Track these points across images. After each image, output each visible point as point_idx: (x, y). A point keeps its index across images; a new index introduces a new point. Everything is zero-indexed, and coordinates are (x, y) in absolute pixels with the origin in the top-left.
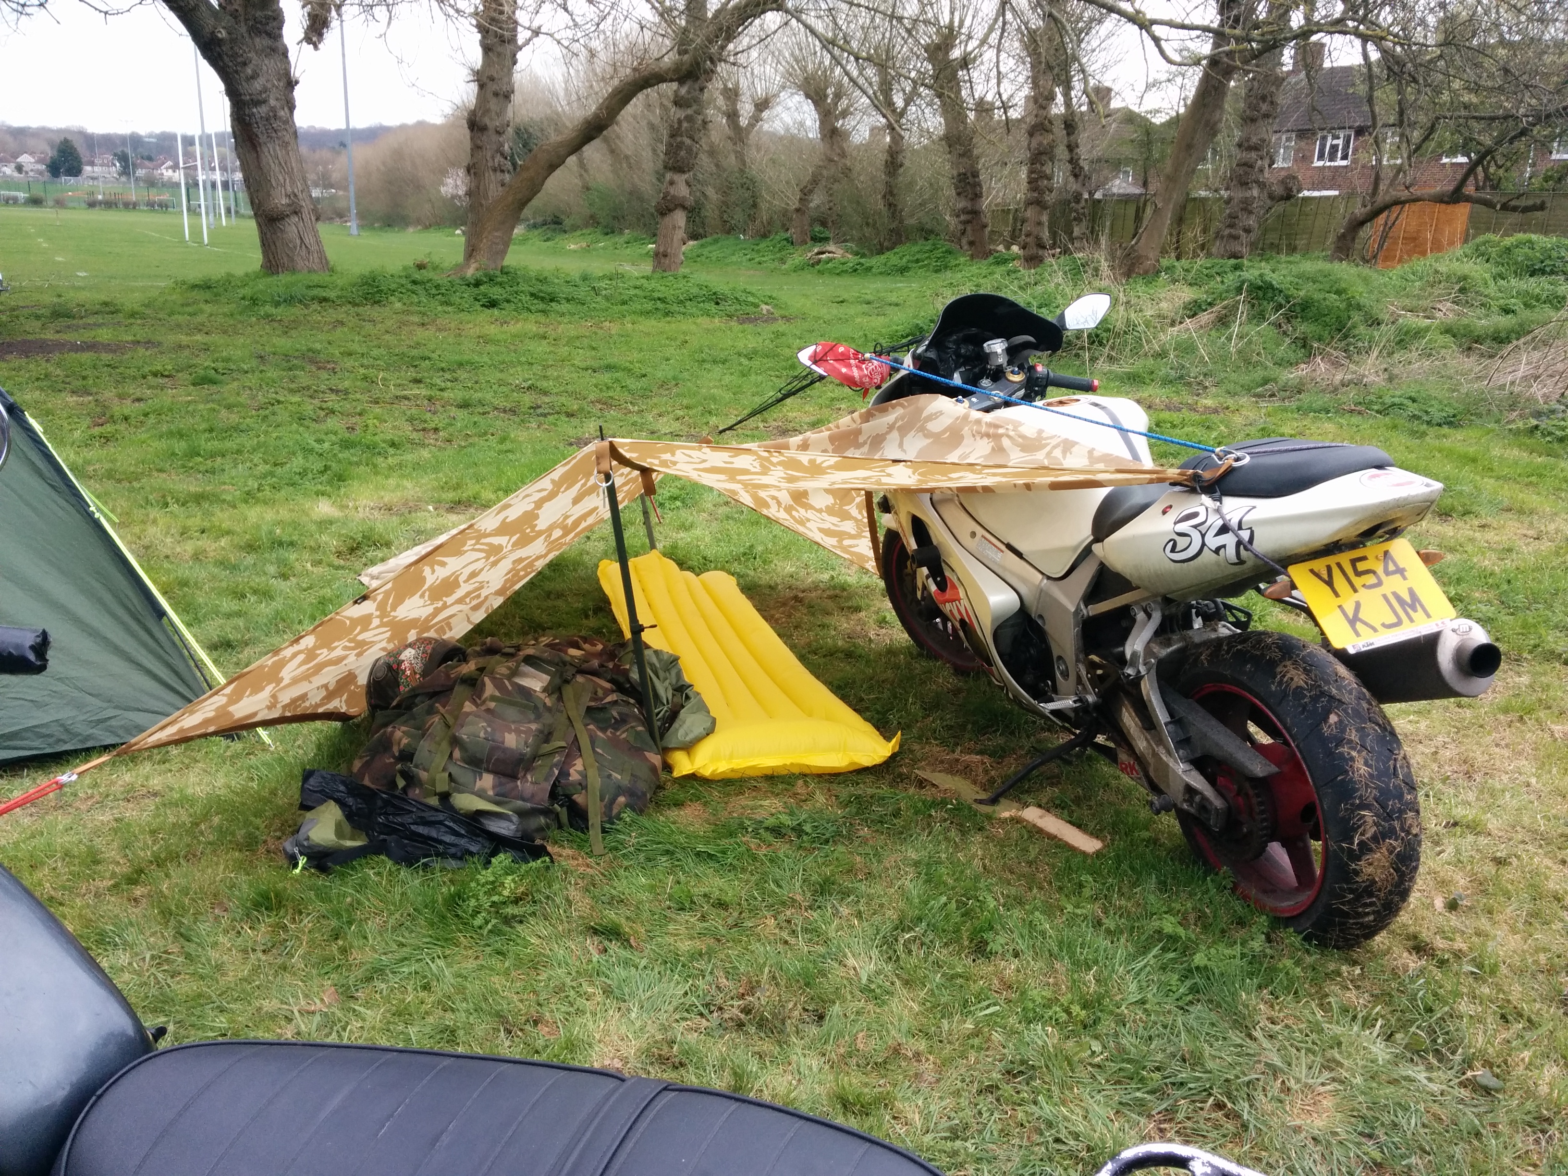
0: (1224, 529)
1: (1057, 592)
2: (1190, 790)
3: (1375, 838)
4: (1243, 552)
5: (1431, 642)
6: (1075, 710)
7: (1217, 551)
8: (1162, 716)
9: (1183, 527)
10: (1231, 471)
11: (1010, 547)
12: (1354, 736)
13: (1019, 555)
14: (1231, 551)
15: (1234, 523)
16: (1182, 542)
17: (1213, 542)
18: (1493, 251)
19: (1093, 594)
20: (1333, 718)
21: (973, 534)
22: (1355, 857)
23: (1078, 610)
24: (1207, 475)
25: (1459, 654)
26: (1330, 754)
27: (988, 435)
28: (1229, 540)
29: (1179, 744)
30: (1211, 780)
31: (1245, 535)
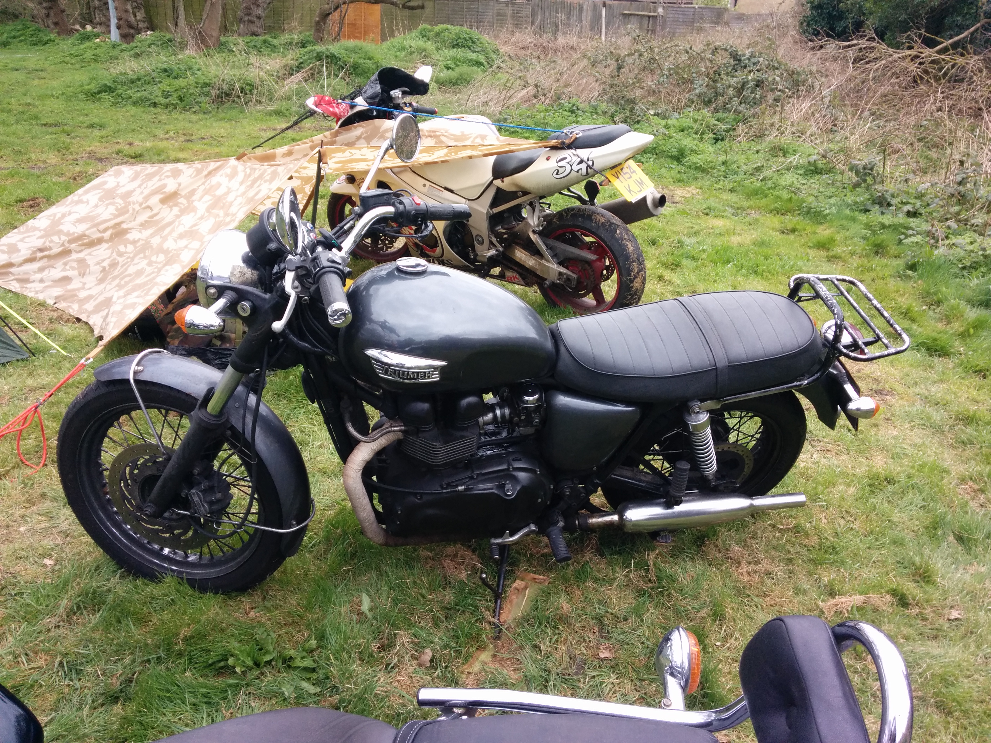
0: (581, 162)
1: (476, 206)
2: (560, 274)
3: (638, 273)
4: (589, 170)
5: (644, 199)
6: (497, 255)
7: (578, 172)
8: (543, 247)
9: (560, 164)
10: (576, 139)
11: (446, 189)
12: (626, 237)
13: (452, 191)
14: (584, 171)
15: (585, 159)
16: (561, 170)
17: (575, 168)
18: (431, 34)
19: (494, 203)
20: (618, 232)
21: (424, 185)
22: (632, 281)
23: (488, 212)
24: (567, 142)
25: (654, 200)
26: (620, 245)
27: (431, 136)
28: (583, 166)
29: (553, 257)
30: (567, 268)
31: (590, 163)
